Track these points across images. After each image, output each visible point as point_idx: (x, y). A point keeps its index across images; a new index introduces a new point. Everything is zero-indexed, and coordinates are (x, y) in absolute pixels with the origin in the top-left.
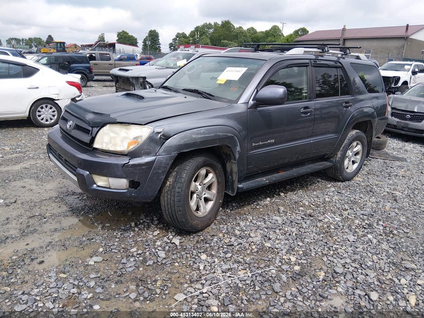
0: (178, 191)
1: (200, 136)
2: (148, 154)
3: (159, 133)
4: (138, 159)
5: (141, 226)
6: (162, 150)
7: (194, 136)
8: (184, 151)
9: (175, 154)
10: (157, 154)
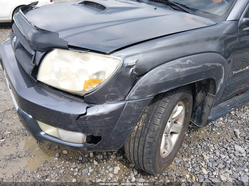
0: (149, 141)
1: (184, 69)
2: (113, 99)
3: (130, 67)
4: (100, 106)
5: (99, 157)
6: (134, 93)
7: (177, 70)
8: (162, 92)
9: (150, 96)
10: (127, 98)
